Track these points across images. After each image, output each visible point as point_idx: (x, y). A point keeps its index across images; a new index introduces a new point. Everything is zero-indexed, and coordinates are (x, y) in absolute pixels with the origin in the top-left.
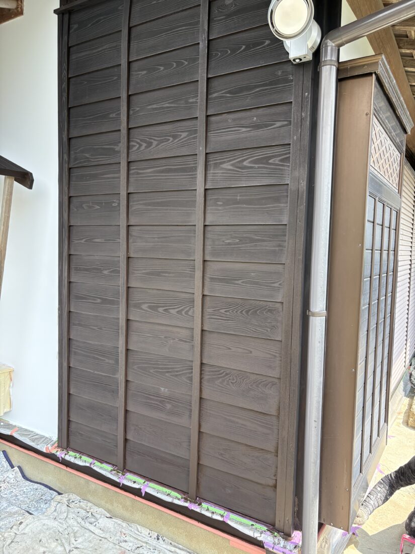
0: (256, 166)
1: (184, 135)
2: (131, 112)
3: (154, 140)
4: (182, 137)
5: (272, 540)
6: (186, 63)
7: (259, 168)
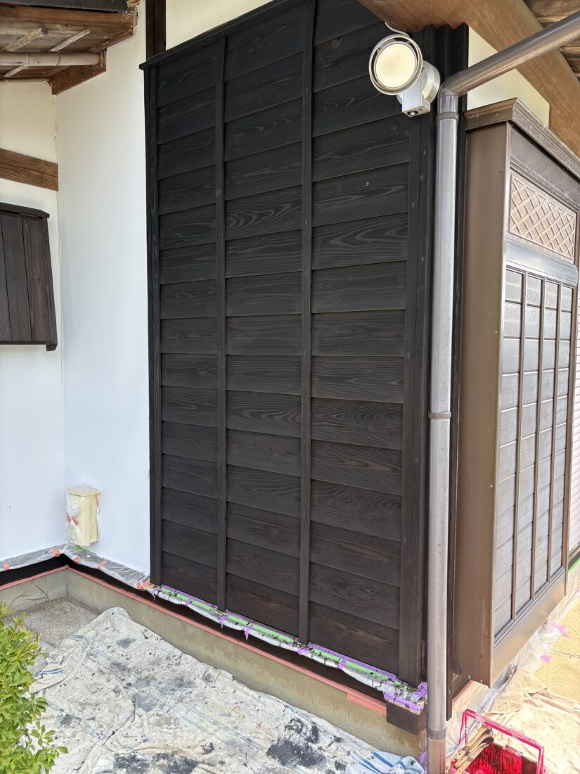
0: (370, 240)
1: (287, 206)
2: (227, 182)
3: (254, 214)
4: (285, 209)
5: (394, 691)
6: (289, 122)
7: (373, 242)
